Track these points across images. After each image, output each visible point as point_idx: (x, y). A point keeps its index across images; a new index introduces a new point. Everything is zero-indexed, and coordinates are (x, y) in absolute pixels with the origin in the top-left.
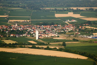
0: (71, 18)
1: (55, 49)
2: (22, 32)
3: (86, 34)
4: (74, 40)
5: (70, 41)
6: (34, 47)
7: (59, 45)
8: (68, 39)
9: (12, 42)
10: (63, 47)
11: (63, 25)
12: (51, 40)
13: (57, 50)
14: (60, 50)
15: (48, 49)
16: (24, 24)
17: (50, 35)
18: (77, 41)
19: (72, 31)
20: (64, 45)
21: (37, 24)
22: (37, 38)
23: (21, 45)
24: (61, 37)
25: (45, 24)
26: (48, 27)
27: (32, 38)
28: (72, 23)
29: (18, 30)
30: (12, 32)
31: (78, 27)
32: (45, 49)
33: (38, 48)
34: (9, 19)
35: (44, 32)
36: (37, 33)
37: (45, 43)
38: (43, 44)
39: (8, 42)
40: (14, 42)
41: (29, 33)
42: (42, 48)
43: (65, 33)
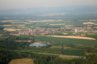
0: (90, 24)
1: (83, 36)
2: (70, 30)
3: (95, 30)
4: (91, 32)
5: (89, 33)
6: (75, 35)
7: (85, 34)
8: (88, 32)
9: (66, 34)
10: (86, 35)
11: (87, 27)
12: (82, 33)
13: (84, 36)
14: (85, 36)
15: (80, 36)
16: (71, 27)
17: (81, 31)
18: (92, 33)
19: (90, 29)
20: (87, 34)
21: (76, 27)
22: (76, 32)
23: (70, 35)
24: (86, 32)
25: (79, 27)
26: (80, 28)
27: (74, 32)
28: (90, 26)
29: (69, 29)
30: (67, 30)
31: (92, 28)
32: (79, 36)
33: (76, 36)
34: (65, 25)
35: (79, 30)
36: (76, 30)
37: (79, 34)
38: (78, 34)
39: (65, 34)
40: (67, 34)
41: (73, 30)
42: (78, 36)
43: (87, 30)
